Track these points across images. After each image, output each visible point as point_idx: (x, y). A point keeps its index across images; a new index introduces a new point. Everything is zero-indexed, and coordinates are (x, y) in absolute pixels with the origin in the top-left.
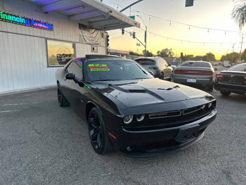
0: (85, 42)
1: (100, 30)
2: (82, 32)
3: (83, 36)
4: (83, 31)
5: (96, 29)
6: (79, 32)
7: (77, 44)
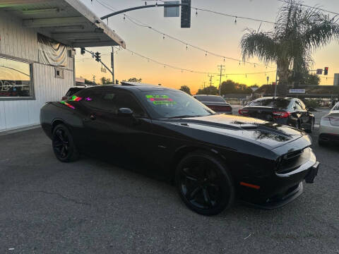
0: (46, 62)
1: (66, 46)
2: (42, 46)
3: (43, 52)
4: (44, 45)
5: (61, 44)
6: (39, 46)
7: (34, 64)
